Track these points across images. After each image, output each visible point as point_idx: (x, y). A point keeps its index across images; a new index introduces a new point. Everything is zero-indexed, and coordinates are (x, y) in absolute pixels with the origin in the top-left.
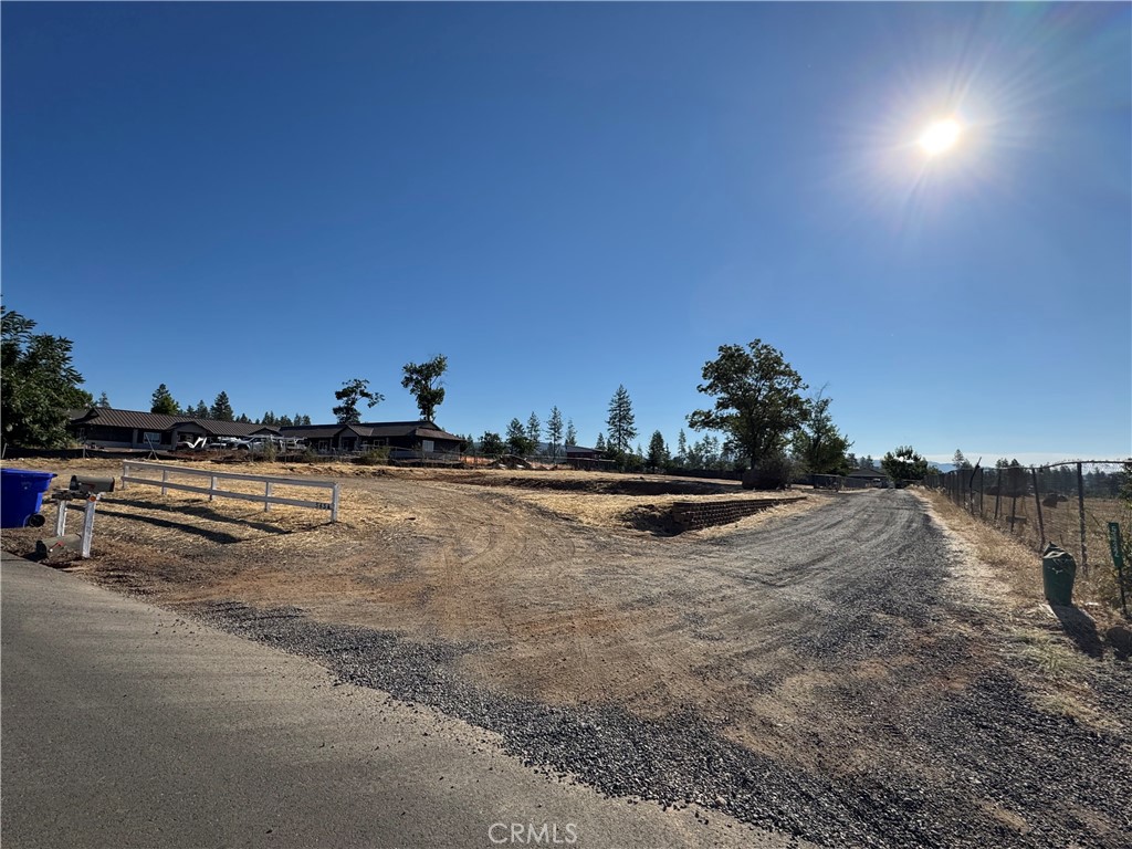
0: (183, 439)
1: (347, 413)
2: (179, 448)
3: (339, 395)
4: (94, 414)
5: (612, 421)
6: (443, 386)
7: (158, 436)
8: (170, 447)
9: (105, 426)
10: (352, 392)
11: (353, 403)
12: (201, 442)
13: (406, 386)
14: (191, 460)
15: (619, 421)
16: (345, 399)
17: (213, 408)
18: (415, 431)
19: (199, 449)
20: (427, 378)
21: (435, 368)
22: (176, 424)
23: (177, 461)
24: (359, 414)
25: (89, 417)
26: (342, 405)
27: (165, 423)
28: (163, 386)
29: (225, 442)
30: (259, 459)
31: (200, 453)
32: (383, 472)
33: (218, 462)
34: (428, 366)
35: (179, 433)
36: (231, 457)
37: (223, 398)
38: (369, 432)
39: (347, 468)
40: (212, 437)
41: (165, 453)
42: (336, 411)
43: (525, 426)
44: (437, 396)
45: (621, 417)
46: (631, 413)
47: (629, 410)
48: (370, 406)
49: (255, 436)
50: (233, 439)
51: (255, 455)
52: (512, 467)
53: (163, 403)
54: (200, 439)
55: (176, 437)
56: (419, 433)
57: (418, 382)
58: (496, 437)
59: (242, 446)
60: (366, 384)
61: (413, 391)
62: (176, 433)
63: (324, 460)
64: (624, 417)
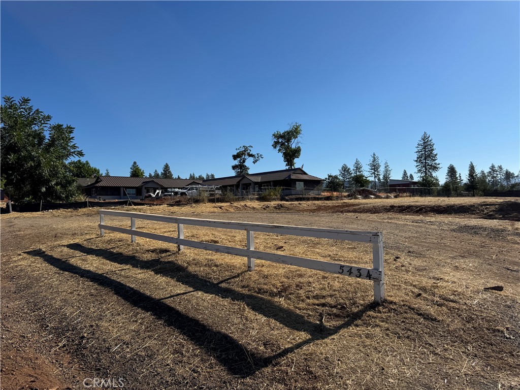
0: (148, 192)
1: (241, 168)
2: (146, 197)
3: (235, 157)
4: (99, 180)
5: (419, 160)
6: (300, 145)
7: (134, 191)
8: (141, 197)
9: (106, 187)
10: (243, 154)
11: (244, 162)
12: (158, 193)
13: (275, 147)
14: (154, 205)
15: (425, 159)
16: (239, 159)
17: (162, 174)
18: (290, 176)
19: (157, 197)
20: (289, 140)
21: (294, 133)
22: (143, 183)
23: (145, 206)
24: (248, 169)
25: (97, 182)
26: (237, 164)
27: (137, 183)
28: (135, 163)
29: (173, 192)
30: (197, 201)
31: (159, 200)
32: (281, 206)
33: (172, 205)
34: (288, 133)
35: (145, 188)
36: (179, 201)
37: (167, 167)
38: (259, 179)
39: (256, 204)
40: (164, 190)
41: (138, 201)
42: (234, 168)
43: (351, 169)
44: (296, 153)
45: (426, 156)
46: (435, 152)
47: (433, 150)
48: (254, 162)
49: (190, 187)
50: (177, 190)
51: (194, 199)
52: (366, 197)
53: (135, 172)
54: (157, 191)
55: (144, 191)
56: (293, 177)
57: (283, 144)
58: (336, 177)
59: (183, 194)
60: (251, 149)
61: (279, 150)
62: (144, 188)
63: (238, 200)
64: (429, 156)
